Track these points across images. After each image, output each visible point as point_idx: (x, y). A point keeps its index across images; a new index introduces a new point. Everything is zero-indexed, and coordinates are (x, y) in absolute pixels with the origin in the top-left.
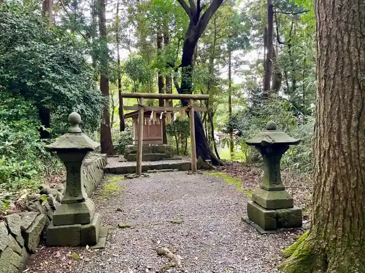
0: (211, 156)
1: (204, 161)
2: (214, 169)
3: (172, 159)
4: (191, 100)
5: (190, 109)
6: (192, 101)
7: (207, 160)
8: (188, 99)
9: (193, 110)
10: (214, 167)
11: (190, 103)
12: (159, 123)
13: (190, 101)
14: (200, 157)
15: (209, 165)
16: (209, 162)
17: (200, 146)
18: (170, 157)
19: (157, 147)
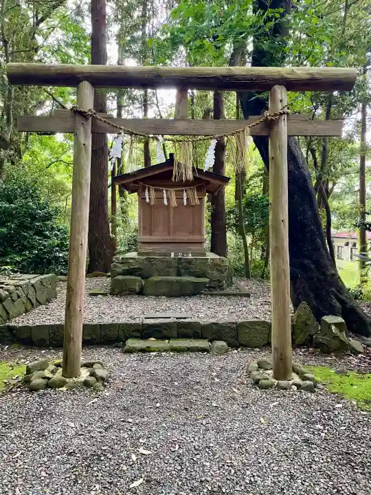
0: (342, 302)
1: (319, 320)
2: (356, 353)
3: (225, 295)
4: (277, 87)
5: (270, 124)
6: (281, 94)
7: (329, 319)
8: (267, 85)
9: (284, 128)
10: (355, 343)
11: (274, 101)
12: (197, 202)
13: (273, 96)
14: (304, 304)
15: (336, 337)
16: (337, 325)
17: (304, 268)
18: (221, 287)
19: (189, 262)
